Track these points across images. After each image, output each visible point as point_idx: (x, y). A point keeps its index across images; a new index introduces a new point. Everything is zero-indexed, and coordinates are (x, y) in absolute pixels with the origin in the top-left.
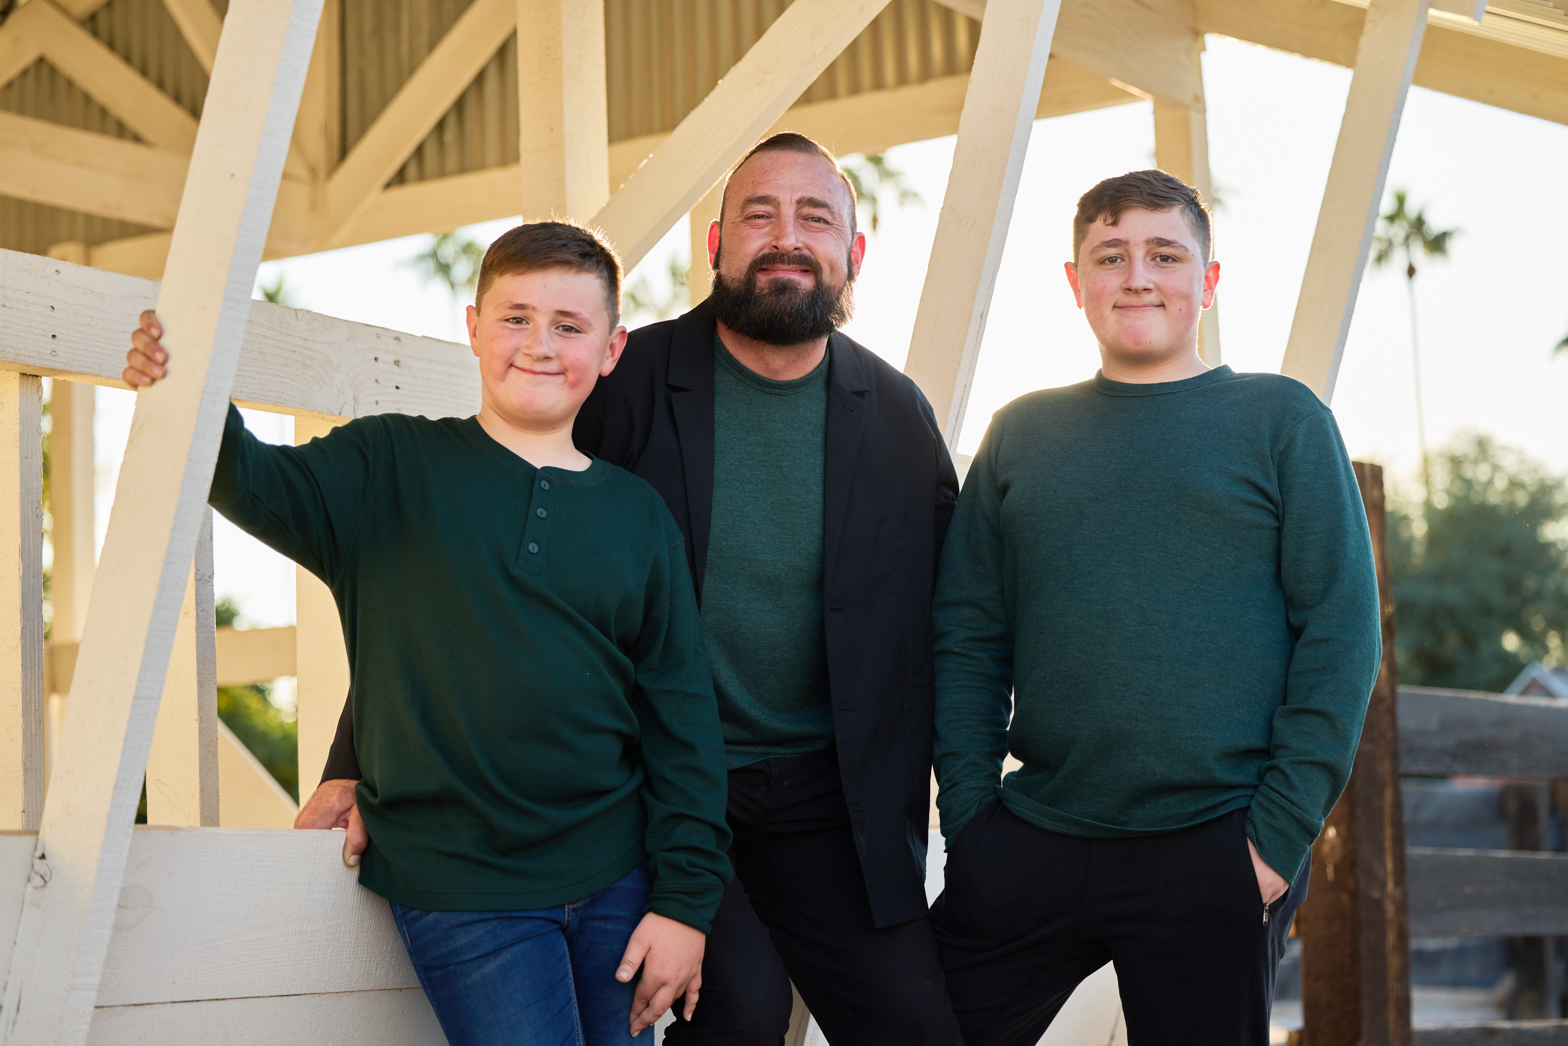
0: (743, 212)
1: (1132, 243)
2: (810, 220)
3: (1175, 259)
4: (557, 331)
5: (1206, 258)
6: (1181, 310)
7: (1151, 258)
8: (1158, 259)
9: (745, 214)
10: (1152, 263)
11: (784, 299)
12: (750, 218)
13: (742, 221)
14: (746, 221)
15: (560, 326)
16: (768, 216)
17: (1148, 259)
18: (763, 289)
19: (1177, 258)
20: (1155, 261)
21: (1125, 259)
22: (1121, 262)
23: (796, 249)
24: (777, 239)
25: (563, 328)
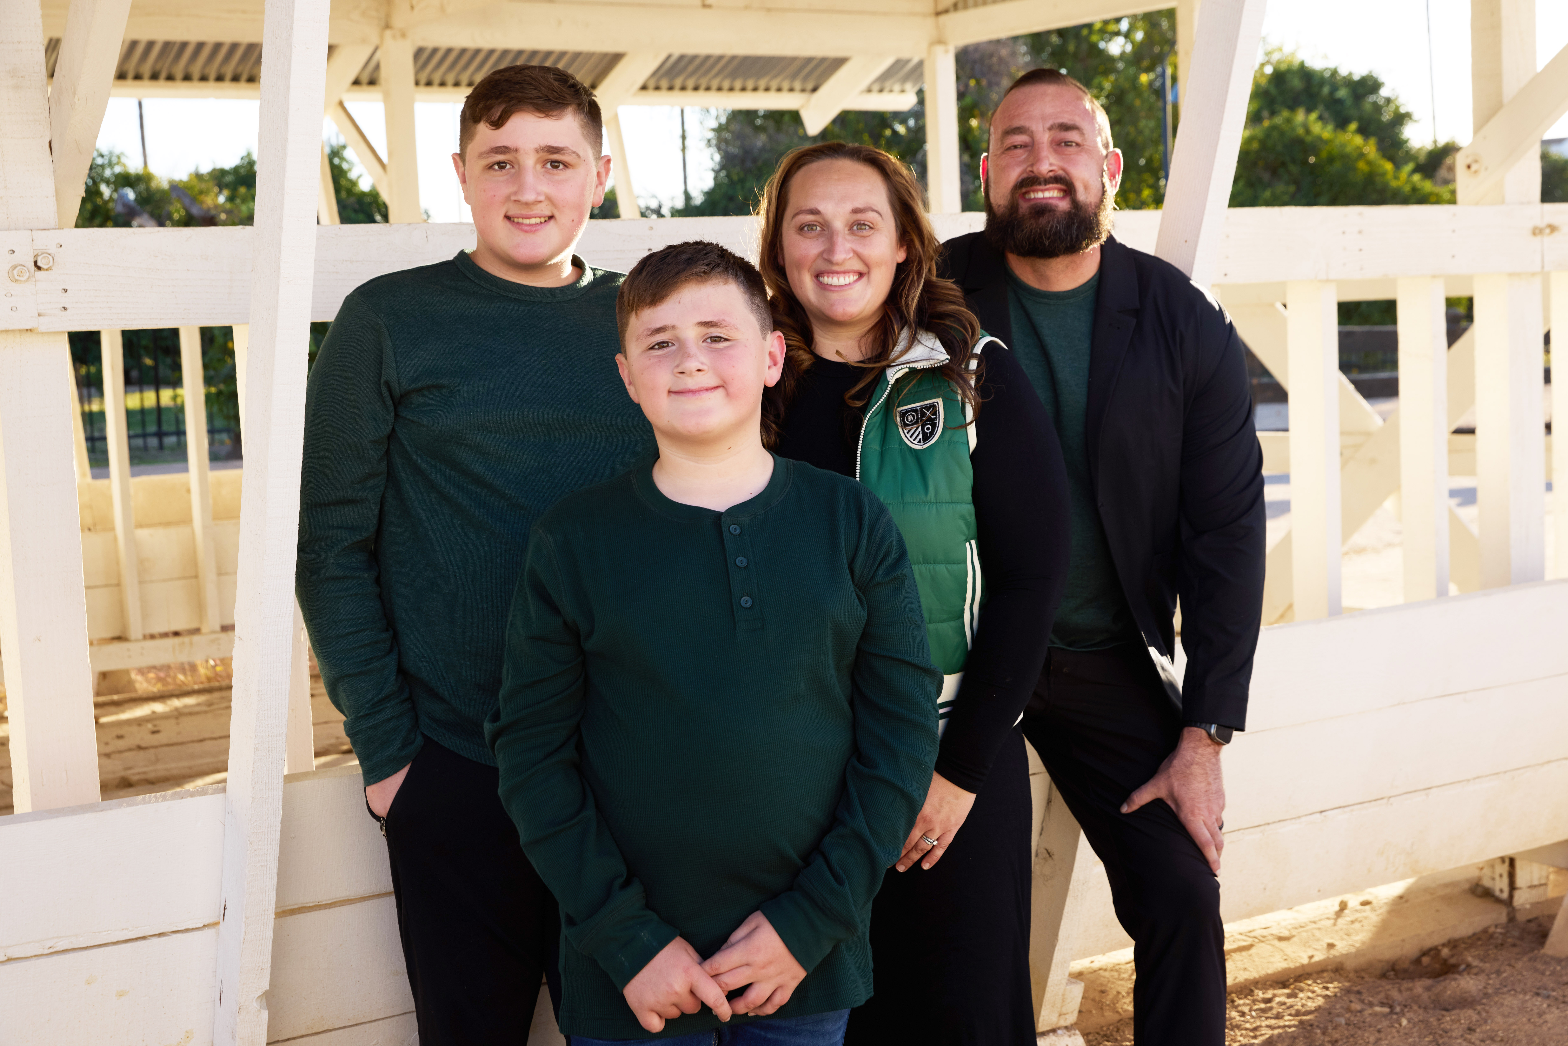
0: (1002, 143)
1: (521, 150)
2: (1063, 144)
4: (706, 345)
5: (597, 155)
6: (572, 220)
7: (542, 166)
8: (549, 167)
9: (1005, 145)
10: (543, 171)
11: (1043, 221)
12: (1009, 149)
13: (1003, 153)
14: (1006, 152)
15: (707, 339)
16: (1024, 146)
17: (539, 168)
18: (1024, 215)
19: (568, 164)
20: (546, 169)
21: (516, 166)
22: (510, 169)
23: (1051, 171)
24: (1032, 165)
25: (711, 340)
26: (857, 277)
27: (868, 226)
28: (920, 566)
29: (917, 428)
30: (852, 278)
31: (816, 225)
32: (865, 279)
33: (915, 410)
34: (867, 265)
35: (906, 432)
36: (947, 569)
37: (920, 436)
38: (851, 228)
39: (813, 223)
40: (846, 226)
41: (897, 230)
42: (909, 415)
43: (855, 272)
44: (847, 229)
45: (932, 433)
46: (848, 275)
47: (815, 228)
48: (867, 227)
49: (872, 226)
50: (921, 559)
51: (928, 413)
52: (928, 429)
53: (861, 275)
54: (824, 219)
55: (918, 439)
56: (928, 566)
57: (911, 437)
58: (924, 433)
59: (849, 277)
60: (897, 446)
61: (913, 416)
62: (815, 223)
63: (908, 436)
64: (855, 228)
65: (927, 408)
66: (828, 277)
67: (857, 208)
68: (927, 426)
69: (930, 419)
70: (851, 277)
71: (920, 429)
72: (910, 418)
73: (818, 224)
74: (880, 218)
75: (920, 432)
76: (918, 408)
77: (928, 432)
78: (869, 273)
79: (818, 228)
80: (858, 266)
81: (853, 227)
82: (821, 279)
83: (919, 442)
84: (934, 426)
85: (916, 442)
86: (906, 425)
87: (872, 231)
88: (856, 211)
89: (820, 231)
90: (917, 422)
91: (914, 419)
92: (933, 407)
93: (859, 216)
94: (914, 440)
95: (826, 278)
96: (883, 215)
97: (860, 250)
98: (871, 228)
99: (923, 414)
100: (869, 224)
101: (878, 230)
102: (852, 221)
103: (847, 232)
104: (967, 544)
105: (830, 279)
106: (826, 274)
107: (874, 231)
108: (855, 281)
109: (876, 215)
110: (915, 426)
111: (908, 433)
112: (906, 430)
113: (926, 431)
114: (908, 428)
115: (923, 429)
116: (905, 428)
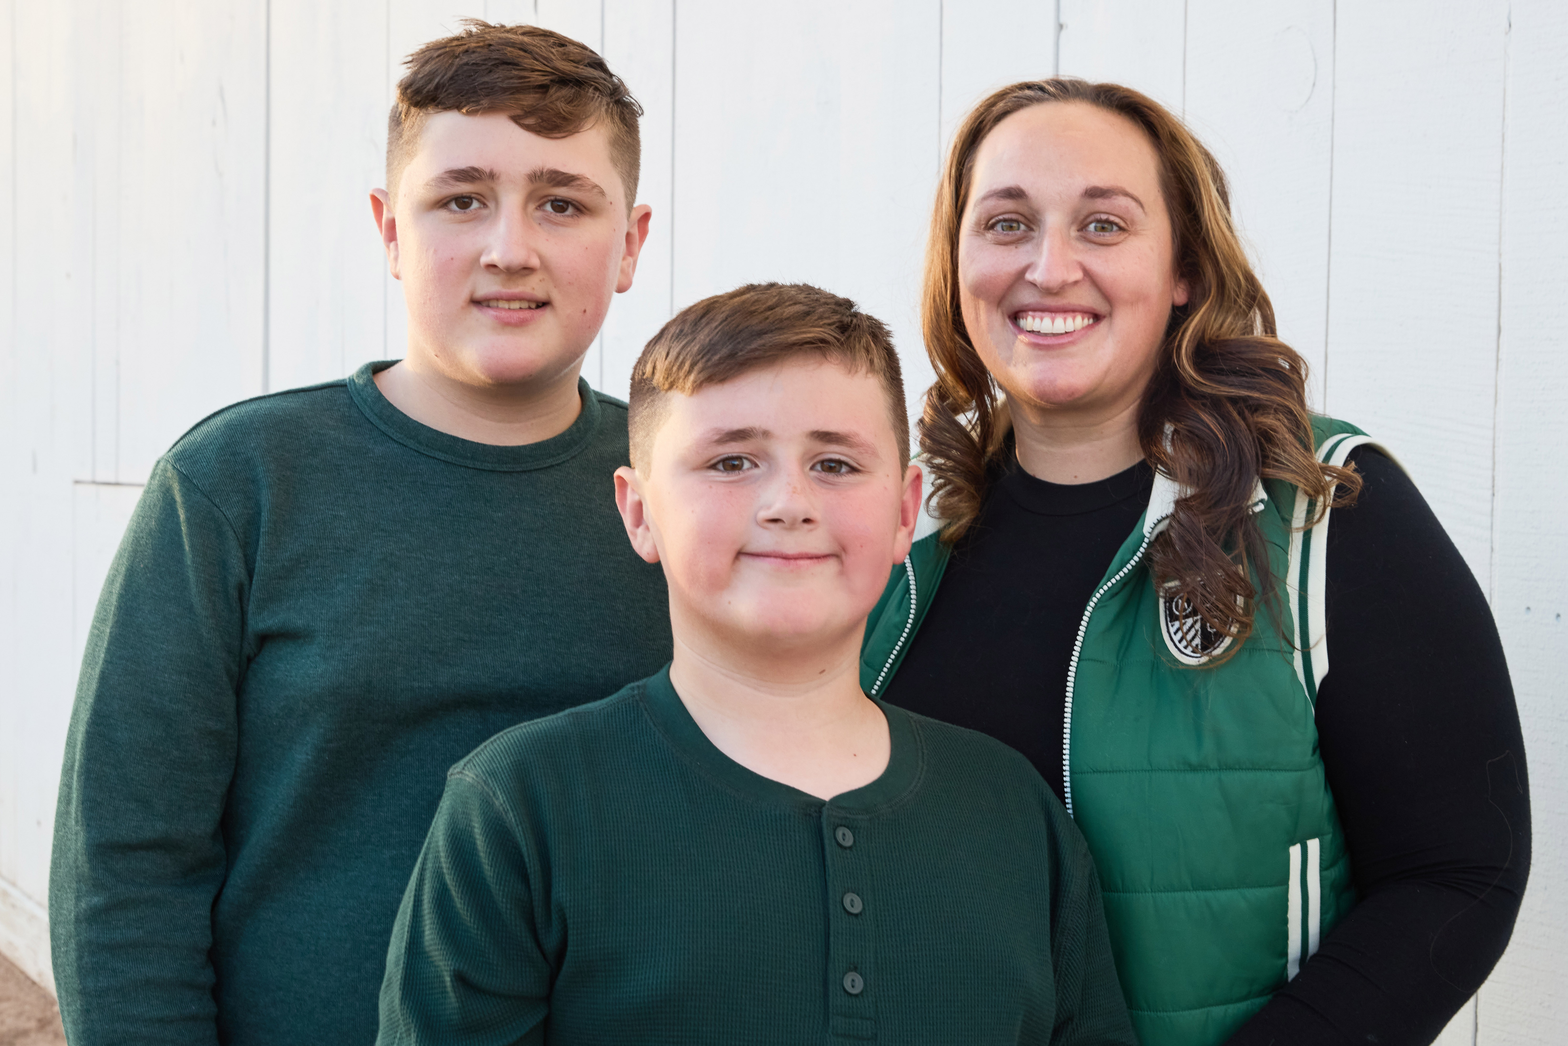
1: (503, 178)
3: (581, 209)
4: (813, 474)
5: (630, 206)
6: (585, 311)
7: (537, 204)
8: (548, 207)
10: (539, 214)
15: (818, 463)
17: (532, 207)
19: (584, 207)
20: (544, 211)
21: (488, 204)
22: (480, 208)
26: (1089, 320)
27: (1117, 224)
28: (1187, 894)
29: (1195, 622)
30: (1079, 322)
32: (1103, 326)
34: (1107, 297)
35: (1172, 630)
36: (1244, 897)
37: (1197, 641)
38: (1083, 227)
39: (1010, 216)
40: (1073, 223)
41: (1173, 239)
43: (1086, 312)
44: (1075, 228)
46: (1072, 315)
47: (1015, 226)
48: (1115, 228)
49: (1122, 224)
50: (1188, 881)
52: (1213, 626)
53: (1097, 317)
54: (1031, 208)
55: (1192, 646)
56: (1203, 894)
57: (1180, 641)
58: (1205, 635)
59: (1074, 319)
60: (1150, 657)
63: (1176, 638)
66: (1034, 318)
67: (1096, 187)
70: (1079, 318)
71: (1198, 626)
72: (1182, 604)
73: (1021, 218)
74: (1140, 210)
75: (1197, 631)
77: (1213, 631)
78: (1111, 314)
79: (1022, 227)
80: (1091, 298)
81: (1087, 225)
82: (1022, 323)
83: (1195, 651)
85: (1188, 651)
86: (1172, 617)
87: (1123, 236)
88: (1094, 193)
89: (1025, 231)
90: (1194, 613)
93: (1099, 204)
94: (1186, 647)
95: (1030, 319)
96: (1146, 206)
97: (1096, 267)
98: (1121, 229)
100: (1117, 220)
101: (1136, 234)
102: (1084, 212)
103: (1074, 232)
105: (1037, 320)
106: (1030, 313)
107: (1126, 235)
108: (1083, 328)
109: (1132, 204)
110: (1190, 621)
111: (1175, 633)
112: (1172, 626)
113: (1209, 630)
114: (1177, 624)
115: (1203, 627)
116: (1171, 622)
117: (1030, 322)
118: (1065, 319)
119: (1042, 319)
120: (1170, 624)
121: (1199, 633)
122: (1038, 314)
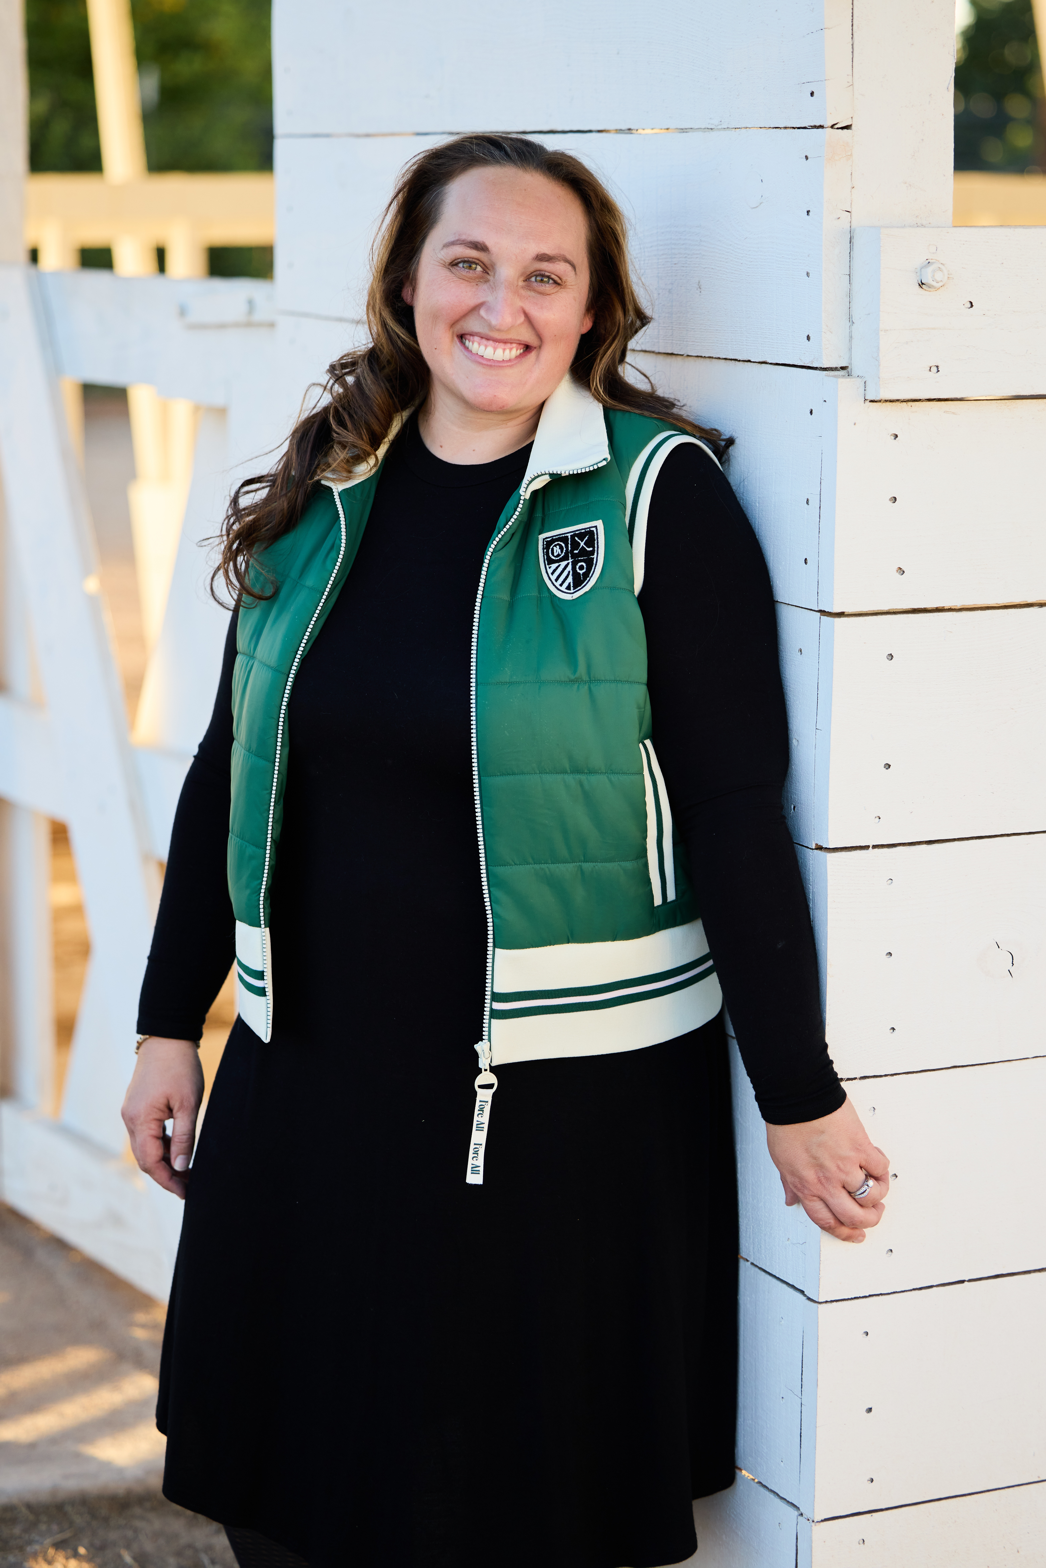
26: (522, 351)
27: (554, 280)
28: (566, 776)
29: (566, 566)
30: (514, 352)
31: (476, 264)
32: (533, 355)
33: (564, 539)
34: (540, 337)
36: (610, 780)
37: (570, 579)
38: (527, 279)
39: (474, 260)
40: (518, 275)
42: (555, 546)
43: (519, 343)
44: (522, 279)
45: (586, 575)
46: (509, 345)
47: (474, 266)
48: (551, 281)
49: (557, 280)
50: (567, 766)
51: (582, 544)
52: (581, 568)
53: (527, 348)
54: (490, 258)
55: (566, 584)
56: (578, 776)
57: (557, 580)
58: (576, 575)
59: (510, 349)
60: (534, 593)
61: (561, 548)
62: (477, 262)
63: (553, 578)
64: (533, 279)
65: (581, 535)
66: (480, 343)
67: (545, 254)
68: (580, 564)
69: (583, 552)
71: (569, 568)
72: (557, 550)
73: (480, 264)
74: (572, 273)
75: (569, 572)
76: (569, 535)
77: (581, 572)
78: (540, 347)
79: (479, 268)
80: (528, 336)
81: (532, 277)
82: (468, 343)
83: (568, 588)
84: (590, 564)
85: (563, 588)
86: (550, 561)
87: (557, 288)
88: (542, 258)
89: (482, 274)
90: (565, 558)
91: (562, 552)
92: (590, 536)
93: (545, 266)
94: (561, 585)
95: (476, 345)
96: (576, 270)
97: (534, 312)
98: (555, 282)
99: (575, 545)
100: (555, 277)
101: (564, 287)
102: (532, 269)
103: (521, 283)
104: (641, 746)
105: (482, 348)
106: (478, 340)
107: (559, 287)
108: (517, 357)
109: (568, 267)
110: (563, 564)
111: (552, 574)
112: (550, 568)
113: (578, 571)
114: (554, 566)
115: (574, 568)
116: (548, 565)
117: (475, 346)
118: (504, 350)
119: (486, 346)
120: (547, 566)
121: (571, 573)
122: (484, 341)
